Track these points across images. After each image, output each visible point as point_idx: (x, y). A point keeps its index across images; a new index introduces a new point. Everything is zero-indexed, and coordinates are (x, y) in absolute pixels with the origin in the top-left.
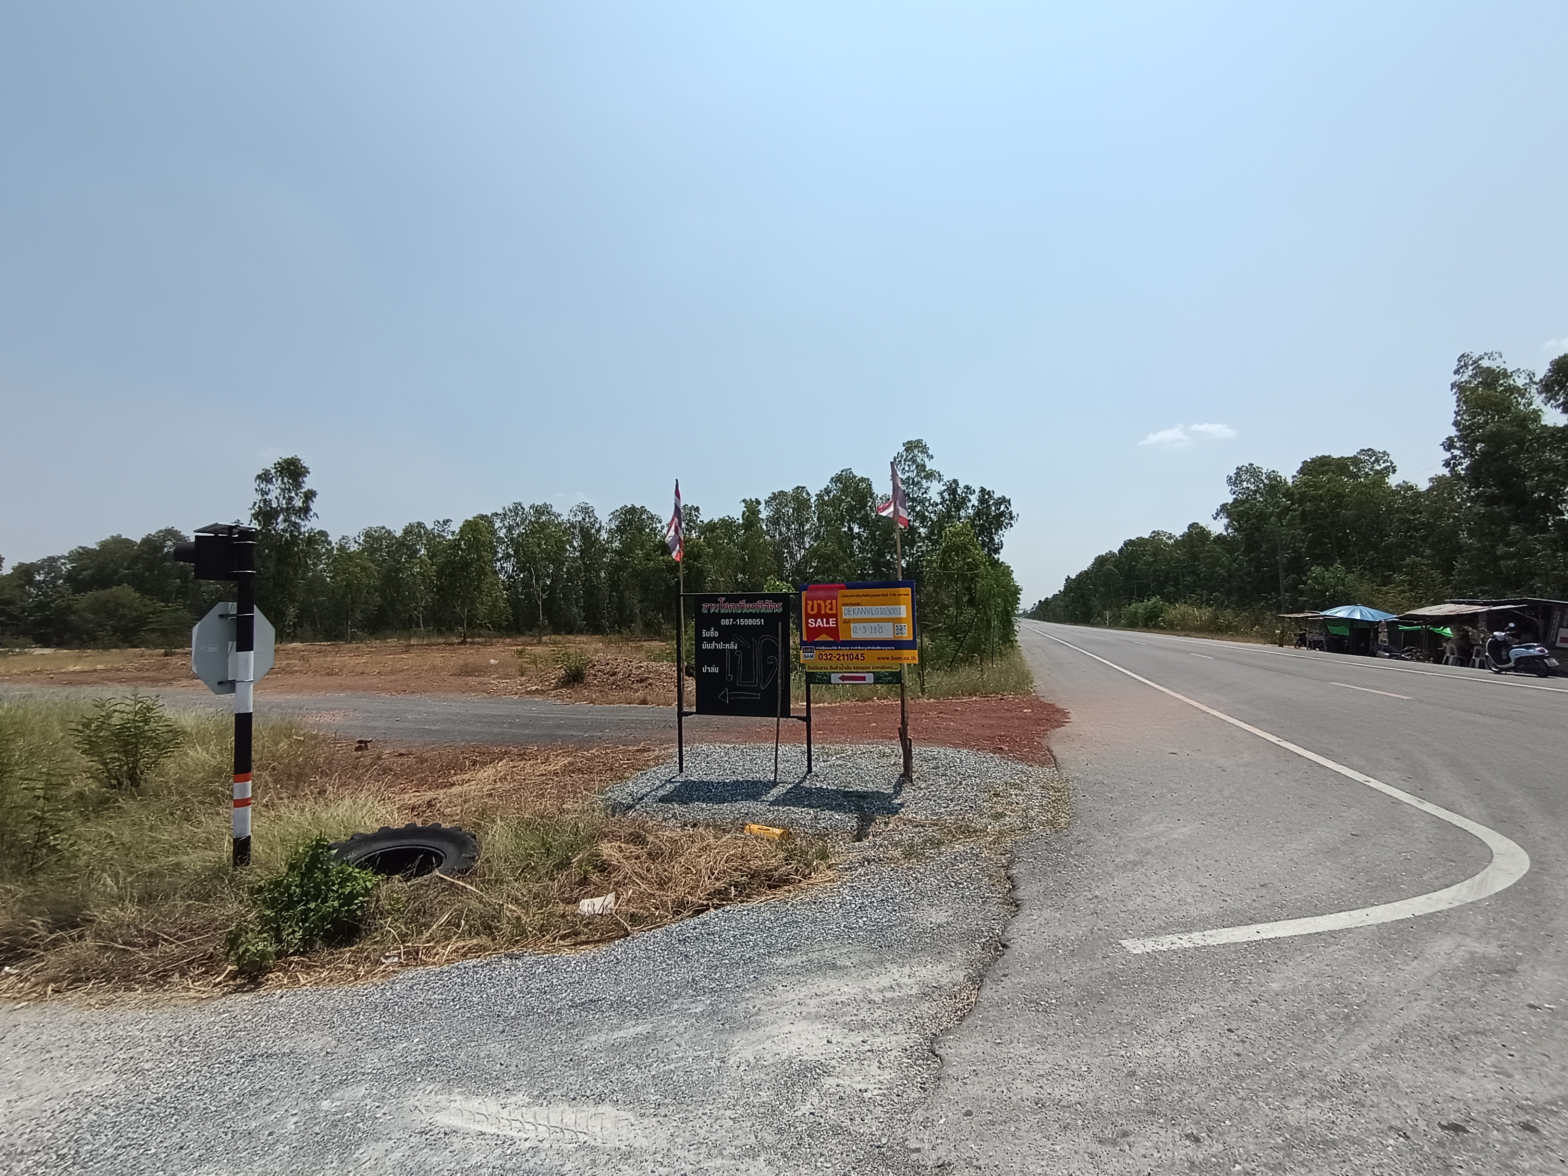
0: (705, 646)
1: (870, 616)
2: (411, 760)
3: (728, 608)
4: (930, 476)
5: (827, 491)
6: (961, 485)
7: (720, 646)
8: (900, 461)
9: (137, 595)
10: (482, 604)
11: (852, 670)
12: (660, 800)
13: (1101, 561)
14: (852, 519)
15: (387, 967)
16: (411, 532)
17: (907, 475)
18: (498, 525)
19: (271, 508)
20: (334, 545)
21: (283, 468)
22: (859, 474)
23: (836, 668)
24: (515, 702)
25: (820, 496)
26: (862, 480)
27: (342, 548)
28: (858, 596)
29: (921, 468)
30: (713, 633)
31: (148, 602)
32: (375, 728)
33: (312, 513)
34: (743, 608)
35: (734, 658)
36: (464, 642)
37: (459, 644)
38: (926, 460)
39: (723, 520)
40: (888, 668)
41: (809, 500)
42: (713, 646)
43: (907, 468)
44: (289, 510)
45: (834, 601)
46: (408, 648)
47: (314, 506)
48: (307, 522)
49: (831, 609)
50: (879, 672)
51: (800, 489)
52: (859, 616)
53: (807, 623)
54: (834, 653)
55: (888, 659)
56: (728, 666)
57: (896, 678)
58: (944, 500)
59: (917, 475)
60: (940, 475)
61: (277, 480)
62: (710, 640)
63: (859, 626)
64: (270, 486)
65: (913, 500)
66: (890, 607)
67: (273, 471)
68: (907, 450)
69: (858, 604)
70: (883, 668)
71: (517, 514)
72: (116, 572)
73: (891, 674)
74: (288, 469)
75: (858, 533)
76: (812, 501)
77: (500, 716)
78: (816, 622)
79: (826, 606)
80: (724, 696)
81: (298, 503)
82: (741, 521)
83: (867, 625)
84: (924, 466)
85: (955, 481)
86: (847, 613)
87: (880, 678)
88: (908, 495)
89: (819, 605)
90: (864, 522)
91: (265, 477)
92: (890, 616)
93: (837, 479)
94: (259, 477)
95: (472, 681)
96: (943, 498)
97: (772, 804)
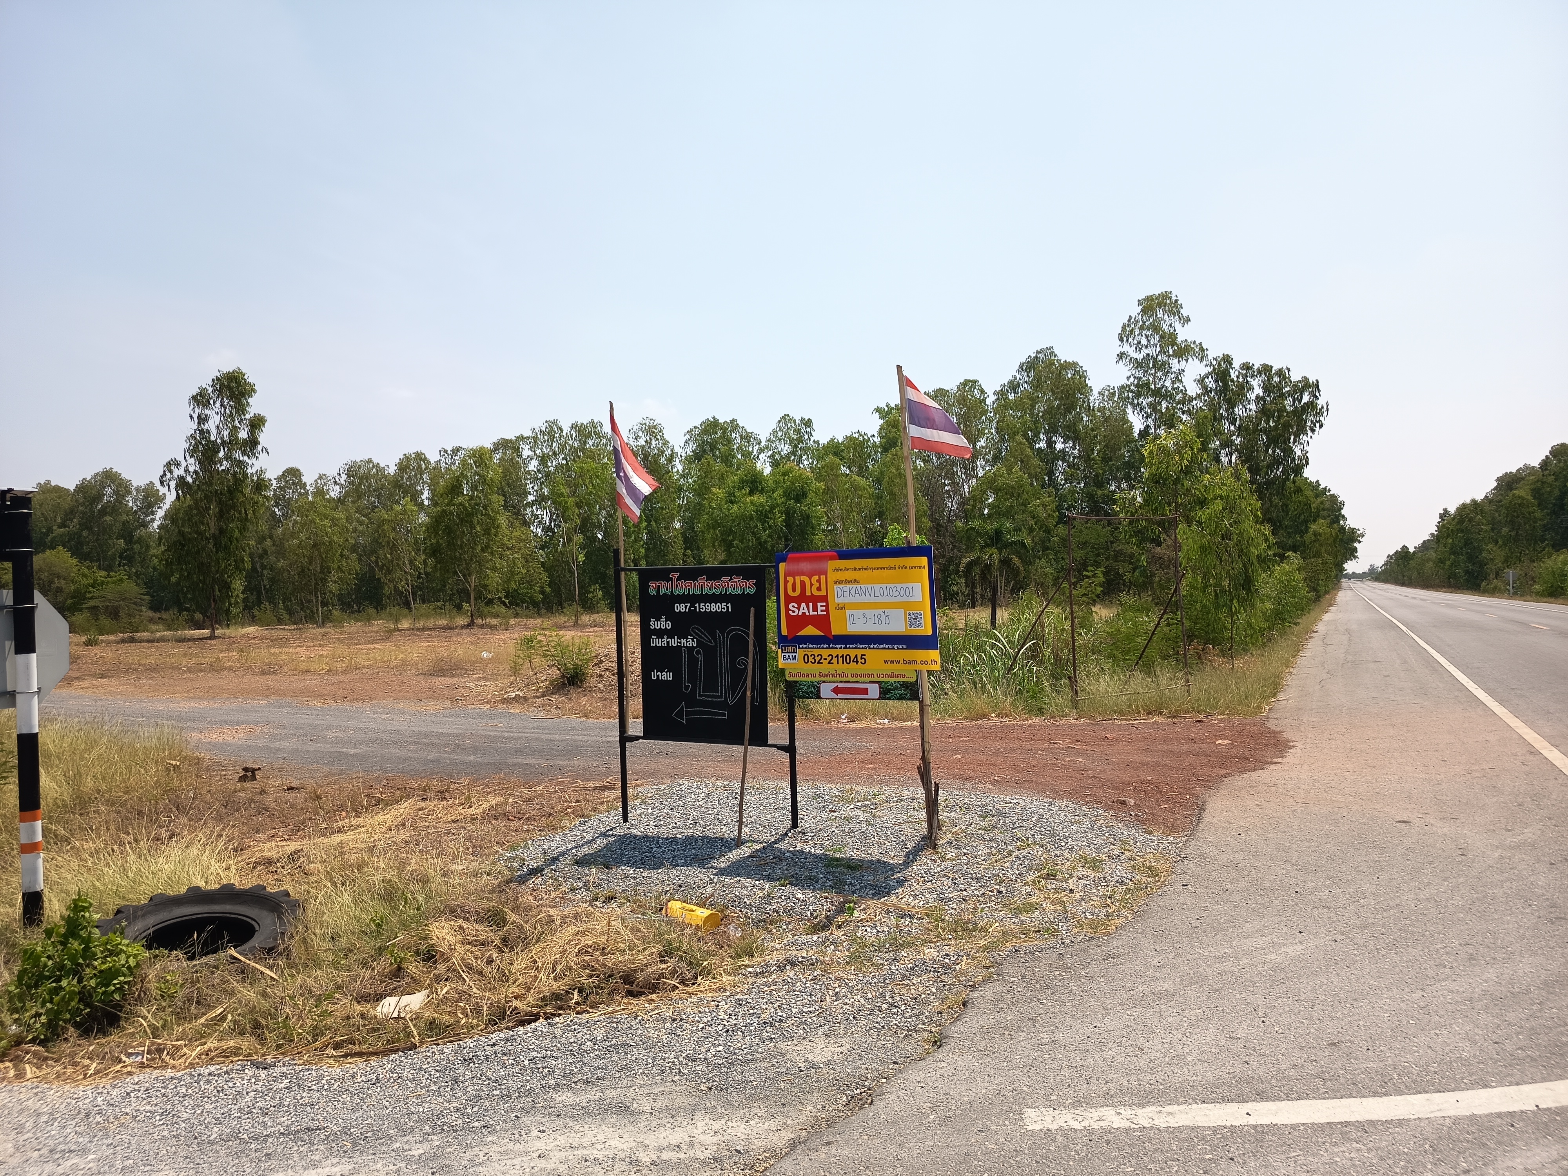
0: (655, 642)
1: (872, 599)
2: (301, 796)
3: (681, 588)
4: (1184, 351)
5: (1013, 386)
6: (1236, 364)
7: (674, 642)
8: (1132, 331)
9: (75, 561)
10: (494, 569)
11: (850, 679)
12: (577, 863)
13: (1507, 483)
14: (1053, 430)
15: (126, 1067)
16: (407, 467)
17: (1145, 351)
18: (526, 452)
19: (210, 441)
20: (308, 488)
21: (222, 385)
22: (1064, 355)
23: (828, 675)
24: (482, 716)
25: (1001, 394)
26: (1067, 365)
27: (320, 492)
28: (855, 569)
29: (1169, 339)
30: (664, 624)
31: (86, 571)
32: (278, 750)
33: (260, 448)
34: (703, 588)
35: (693, 661)
36: (470, 625)
37: (463, 627)
38: (1178, 326)
39: (850, 438)
40: (899, 676)
41: (984, 400)
42: (663, 642)
43: (1144, 341)
44: (232, 443)
45: (823, 577)
46: (388, 635)
47: (263, 438)
48: (254, 460)
49: (819, 589)
50: (886, 683)
51: (969, 384)
52: (858, 599)
53: (787, 609)
54: (825, 653)
55: (898, 662)
56: (685, 670)
57: (911, 691)
58: (1206, 391)
59: (1163, 351)
60: (1203, 350)
61: (214, 402)
62: (660, 633)
63: (858, 613)
64: (207, 412)
65: (1157, 393)
66: (899, 586)
67: (210, 389)
68: (1144, 311)
69: (856, 581)
70: (892, 675)
71: (552, 438)
72: (50, 530)
73: (905, 685)
74: (230, 388)
75: (1063, 451)
76: (989, 401)
77: (449, 735)
78: (799, 608)
79: (812, 585)
80: (680, 714)
81: (243, 434)
82: (877, 440)
83: (869, 613)
84: (1173, 336)
85: (1227, 359)
86: (839, 595)
87: (889, 691)
88: (1148, 384)
89: (803, 584)
90: (1073, 434)
91: (200, 399)
92: (899, 599)
93: (1029, 366)
94: (194, 398)
95: (440, 682)
96: (1205, 387)
97: (722, 872)
